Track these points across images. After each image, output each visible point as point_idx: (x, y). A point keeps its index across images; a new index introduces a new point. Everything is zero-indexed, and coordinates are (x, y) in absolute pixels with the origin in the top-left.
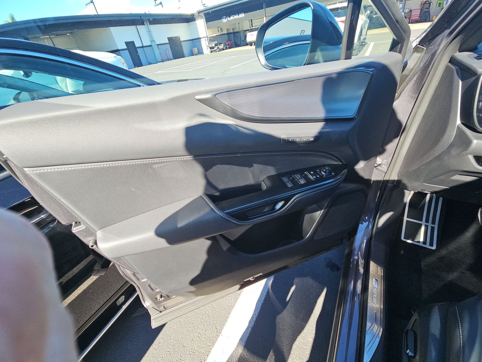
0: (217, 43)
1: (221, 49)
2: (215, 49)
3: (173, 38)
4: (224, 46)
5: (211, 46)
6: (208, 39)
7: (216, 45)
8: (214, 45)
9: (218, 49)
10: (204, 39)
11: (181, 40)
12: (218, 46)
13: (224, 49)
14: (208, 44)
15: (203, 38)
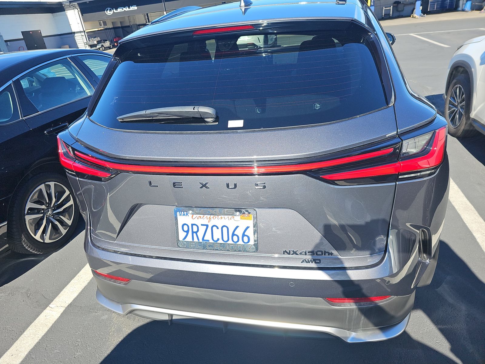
0: (99, 40)
1: (107, 47)
2: (98, 47)
3: (31, 33)
4: (110, 44)
5: (91, 43)
6: (86, 34)
7: (99, 42)
8: (95, 42)
9: (103, 47)
10: (80, 34)
11: (43, 36)
12: (102, 44)
13: (111, 47)
14: (86, 42)
15: (78, 32)
